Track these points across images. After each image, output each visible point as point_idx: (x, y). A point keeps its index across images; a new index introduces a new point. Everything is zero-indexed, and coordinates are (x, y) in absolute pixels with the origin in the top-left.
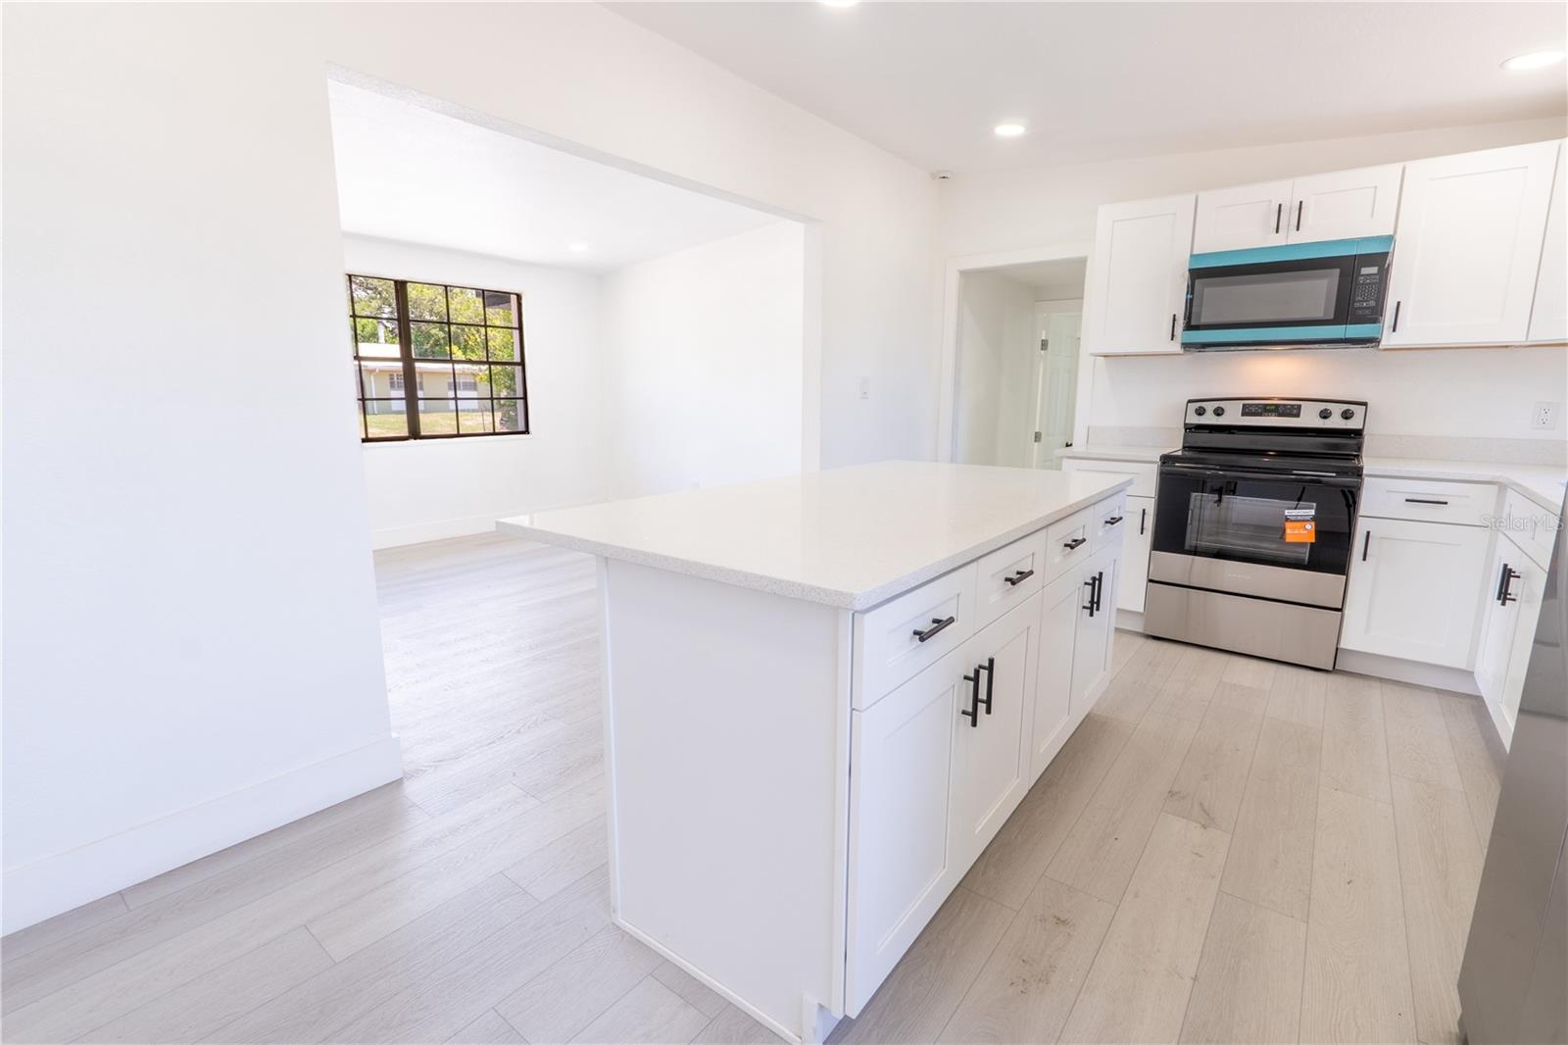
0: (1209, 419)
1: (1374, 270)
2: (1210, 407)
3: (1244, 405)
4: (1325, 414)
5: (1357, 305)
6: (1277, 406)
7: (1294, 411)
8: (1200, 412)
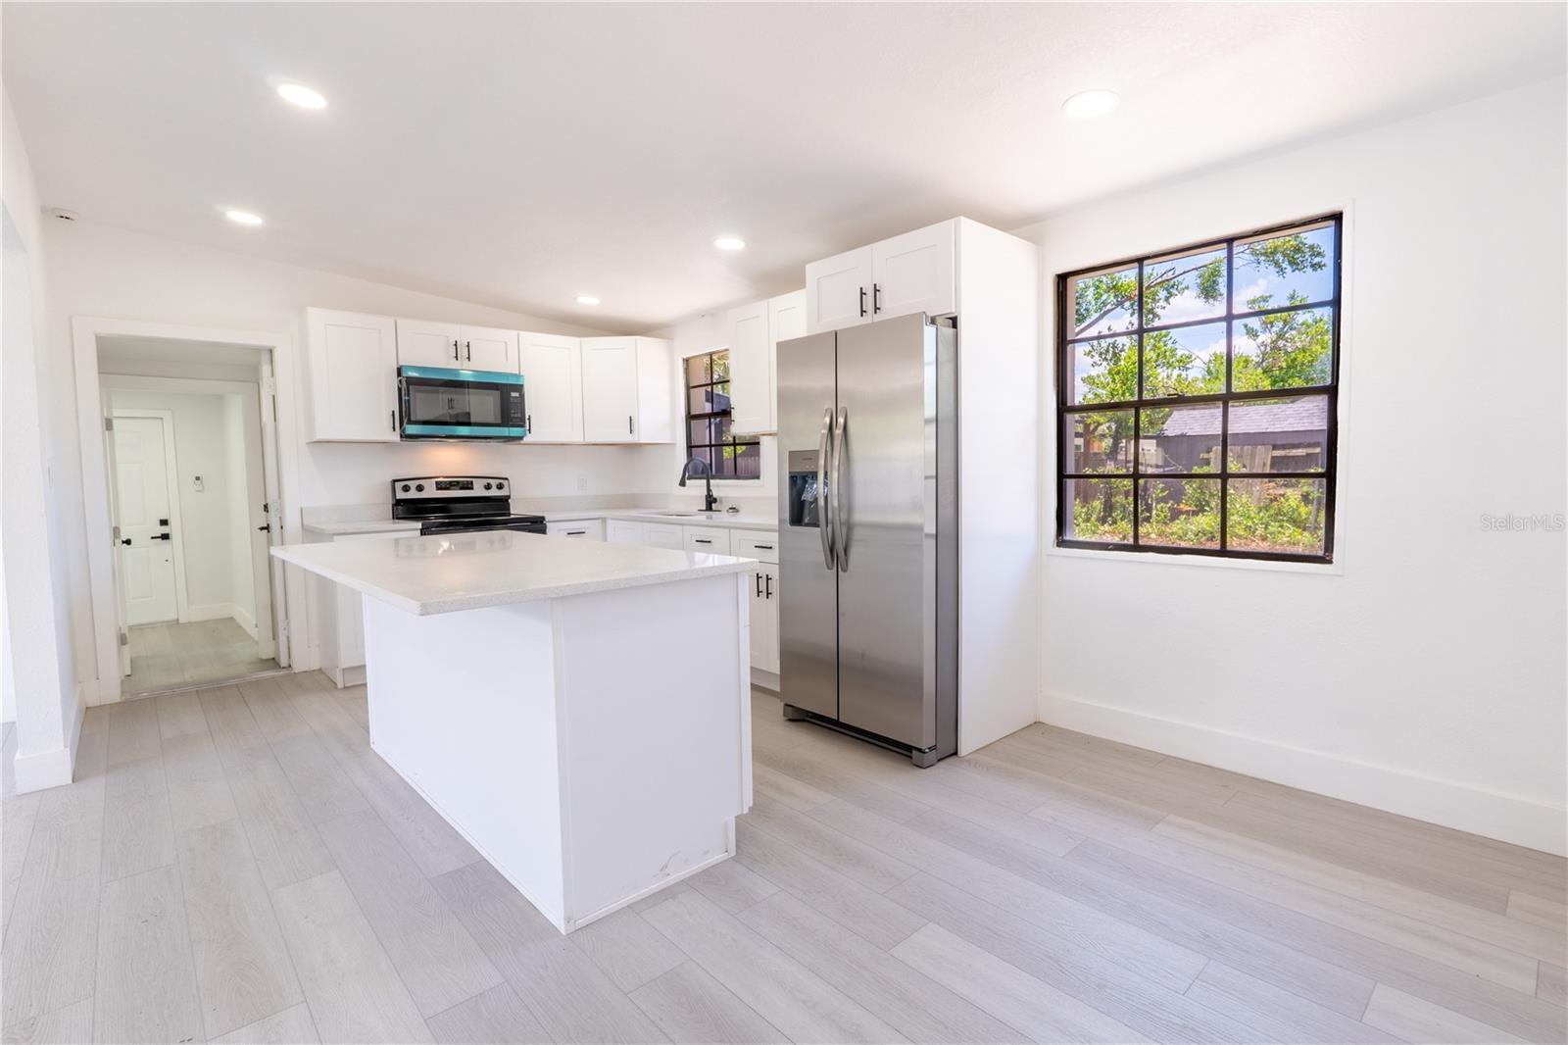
0: (413, 494)
1: (517, 394)
2: (413, 484)
3: (437, 482)
4: (488, 487)
5: (512, 415)
6: (458, 482)
7: (468, 486)
8: (406, 489)
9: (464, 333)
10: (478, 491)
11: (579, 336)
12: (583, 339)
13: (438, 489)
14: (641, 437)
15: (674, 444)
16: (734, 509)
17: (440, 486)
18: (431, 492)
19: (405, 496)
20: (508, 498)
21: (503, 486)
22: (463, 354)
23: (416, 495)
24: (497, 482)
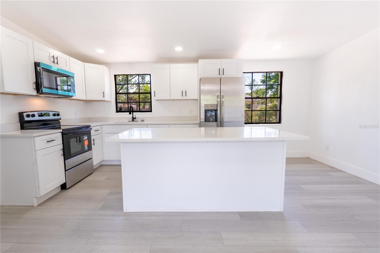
1: (73, 80)
2: (31, 114)
3: (38, 113)
4: (54, 115)
8: (28, 116)
9: (54, 53)
10: (51, 117)
12: (84, 63)
13: (39, 116)
14: (106, 99)
15: (111, 101)
16: (143, 120)
17: (41, 115)
18: (37, 118)
19: (26, 119)
20: (60, 119)
21: (58, 115)
22: (56, 61)
23: (31, 119)
24: (56, 113)
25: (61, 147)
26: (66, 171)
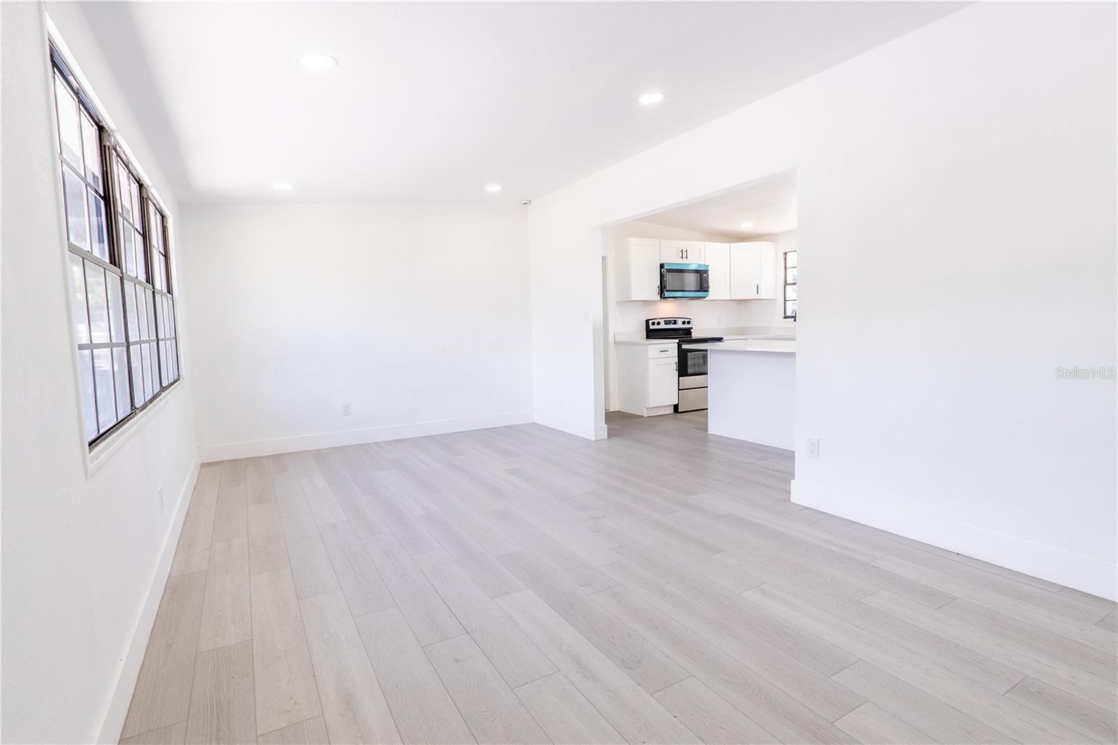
9: (684, 245)
10: (679, 325)
11: (729, 242)
12: (732, 244)
13: (665, 324)
14: (763, 295)
15: (775, 299)
17: (667, 323)
18: (662, 326)
19: (652, 327)
20: (692, 328)
21: (689, 323)
22: (685, 255)
23: (656, 327)
24: (687, 320)
25: (676, 360)
26: (679, 390)
